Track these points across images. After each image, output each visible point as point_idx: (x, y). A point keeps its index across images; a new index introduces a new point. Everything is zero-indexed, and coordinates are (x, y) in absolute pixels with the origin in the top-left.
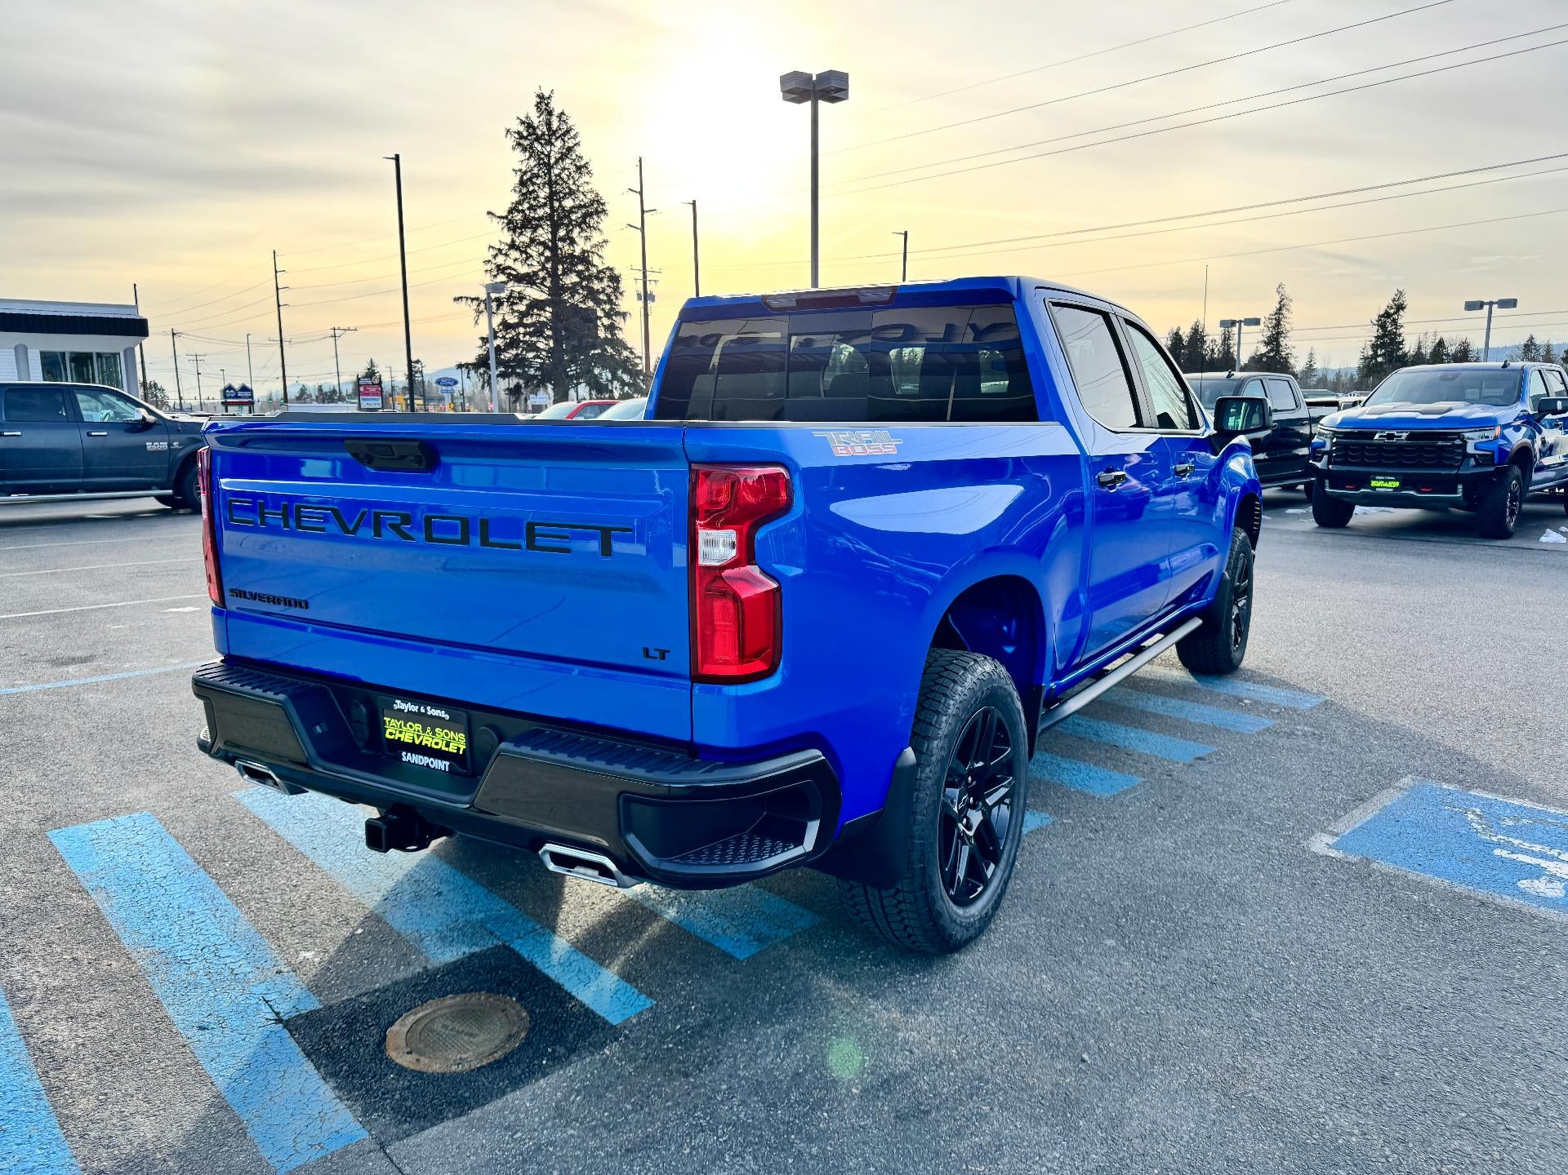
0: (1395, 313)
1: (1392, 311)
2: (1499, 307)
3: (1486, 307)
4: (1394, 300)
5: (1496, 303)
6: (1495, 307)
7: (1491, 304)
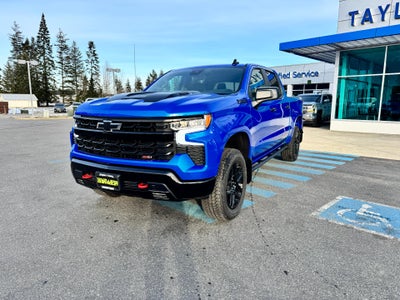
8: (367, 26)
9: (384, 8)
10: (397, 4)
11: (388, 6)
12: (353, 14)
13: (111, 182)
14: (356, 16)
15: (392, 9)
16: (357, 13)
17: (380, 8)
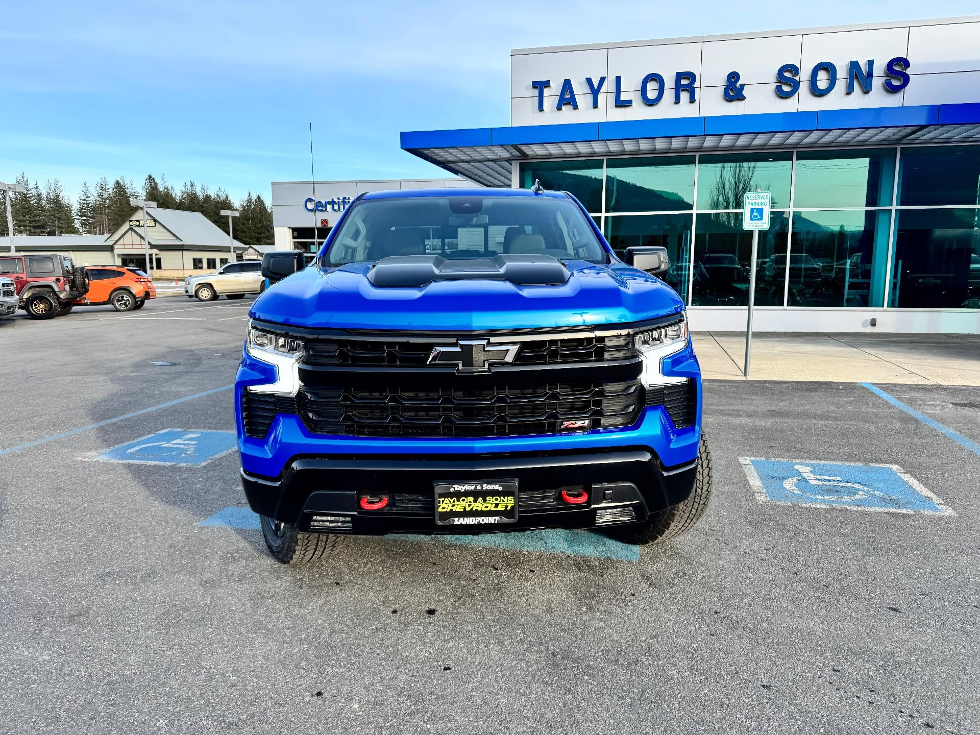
8: (567, 116)
9: (596, 84)
10: (618, 79)
11: (602, 80)
12: (540, 86)
13: (490, 504)
14: (546, 92)
15: (609, 86)
16: (547, 84)
17: (589, 81)
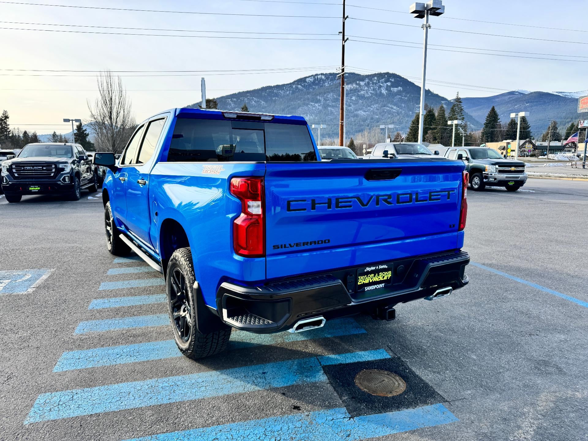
0: (5, 119)
1: (3, 119)
2: (76, 122)
3: (71, 122)
4: (3, 114)
5: (74, 120)
6: (74, 122)
7: (72, 120)
